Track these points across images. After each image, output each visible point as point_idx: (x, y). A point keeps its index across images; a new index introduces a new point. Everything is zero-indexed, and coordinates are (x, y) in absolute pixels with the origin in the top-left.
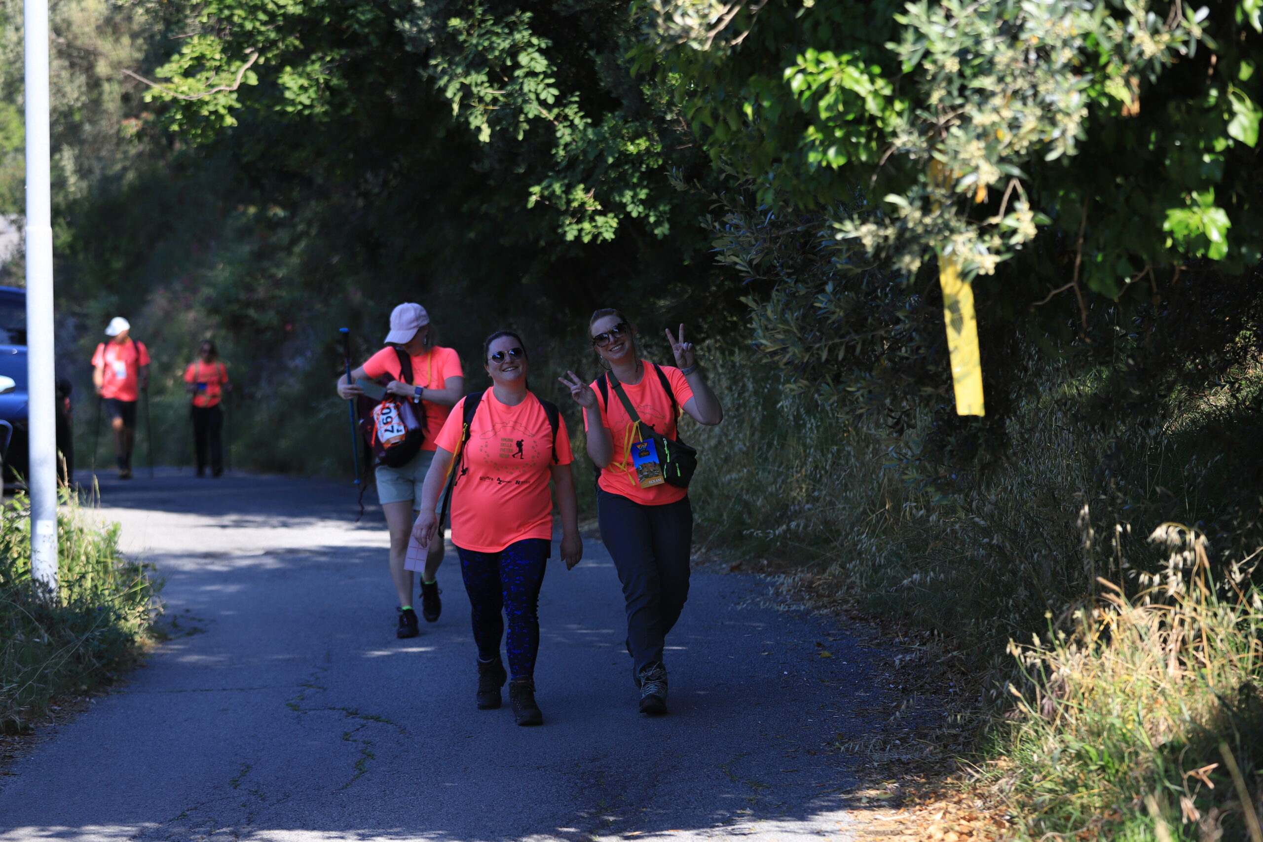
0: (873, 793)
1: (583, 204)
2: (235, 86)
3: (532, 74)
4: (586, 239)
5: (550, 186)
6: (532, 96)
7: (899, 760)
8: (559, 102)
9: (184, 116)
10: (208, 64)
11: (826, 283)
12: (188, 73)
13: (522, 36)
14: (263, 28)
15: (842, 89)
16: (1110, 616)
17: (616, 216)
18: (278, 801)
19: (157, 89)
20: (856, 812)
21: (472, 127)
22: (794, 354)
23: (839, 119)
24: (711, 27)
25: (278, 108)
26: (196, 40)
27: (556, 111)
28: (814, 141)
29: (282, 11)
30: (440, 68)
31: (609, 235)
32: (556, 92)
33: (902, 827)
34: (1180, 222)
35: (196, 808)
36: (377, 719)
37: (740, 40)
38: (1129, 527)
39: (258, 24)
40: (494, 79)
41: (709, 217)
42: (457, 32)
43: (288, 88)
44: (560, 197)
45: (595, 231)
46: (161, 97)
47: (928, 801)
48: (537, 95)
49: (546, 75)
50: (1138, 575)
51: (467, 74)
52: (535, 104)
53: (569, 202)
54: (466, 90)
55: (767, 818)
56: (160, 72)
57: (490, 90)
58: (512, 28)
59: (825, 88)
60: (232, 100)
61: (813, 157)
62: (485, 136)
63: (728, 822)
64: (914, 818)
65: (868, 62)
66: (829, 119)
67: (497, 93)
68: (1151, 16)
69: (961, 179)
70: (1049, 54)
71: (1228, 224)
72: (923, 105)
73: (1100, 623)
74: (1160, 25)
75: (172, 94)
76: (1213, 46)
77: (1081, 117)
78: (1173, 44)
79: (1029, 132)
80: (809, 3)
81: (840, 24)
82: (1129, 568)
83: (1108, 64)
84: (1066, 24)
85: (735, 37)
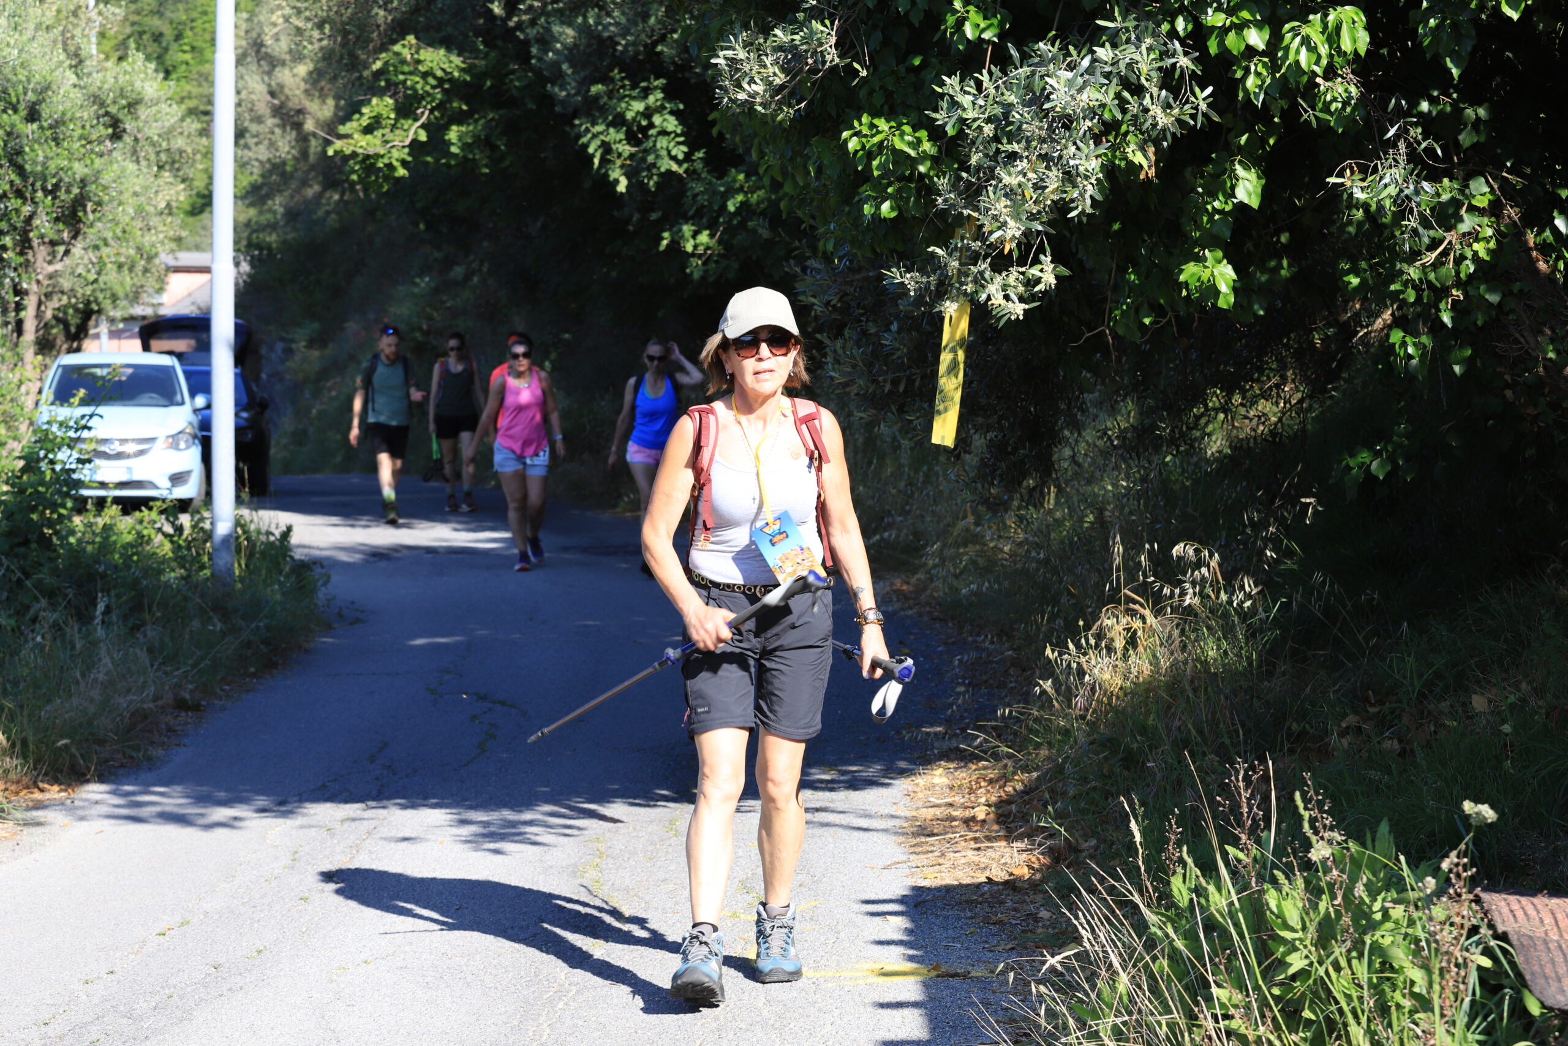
2: (407, 142)
3: (664, 133)
5: (677, 232)
6: (664, 153)
8: (688, 157)
9: (362, 167)
10: (384, 123)
11: (892, 323)
12: (368, 130)
13: (655, 98)
14: (433, 92)
15: (893, 150)
16: (1137, 624)
17: (738, 259)
18: (407, 776)
19: (338, 144)
21: (611, 179)
22: (860, 386)
23: (889, 177)
24: (775, 93)
26: (375, 101)
27: (685, 166)
28: (868, 196)
29: (447, 76)
30: (583, 128)
32: (685, 149)
34: (1193, 274)
35: (335, 780)
36: (503, 704)
37: (803, 105)
38: (1156, 546)
39: (428, 88)
40: (631, 138)
41: (792, 261)
42: (597, 97)
43: (453, 144)
46: (342, 151)
48: (669, 152)
50: (1161, 588)
51: (605, 132)
52: (666, 159)
53: (694, 246)
54: (606, 147)
56: (342, 129)
57: (627, 147)
58: (646, 93)
59: (878, 149)
60: (404, 154)
61: (867, 209)
62: (622, 187)
65: (915, 127)
66: (880, 177)
67: (634, 150)
68: (1164, 92)
69: (991, 233)
70: (1072, 122)
71: (1235, 277)
72: (965, 167)
73: (1129, 630)
74: (1171, 100)
75: (352, 148)
76: (1217, 119)
77: (1098, 179)
78: (1183, 117)
79: (1052, 192)
80: (864, 73)
81: (892, 92)
82: (1154, 582)
83: (1127, 133)
84: (1084, 96)
85: (798, 103)
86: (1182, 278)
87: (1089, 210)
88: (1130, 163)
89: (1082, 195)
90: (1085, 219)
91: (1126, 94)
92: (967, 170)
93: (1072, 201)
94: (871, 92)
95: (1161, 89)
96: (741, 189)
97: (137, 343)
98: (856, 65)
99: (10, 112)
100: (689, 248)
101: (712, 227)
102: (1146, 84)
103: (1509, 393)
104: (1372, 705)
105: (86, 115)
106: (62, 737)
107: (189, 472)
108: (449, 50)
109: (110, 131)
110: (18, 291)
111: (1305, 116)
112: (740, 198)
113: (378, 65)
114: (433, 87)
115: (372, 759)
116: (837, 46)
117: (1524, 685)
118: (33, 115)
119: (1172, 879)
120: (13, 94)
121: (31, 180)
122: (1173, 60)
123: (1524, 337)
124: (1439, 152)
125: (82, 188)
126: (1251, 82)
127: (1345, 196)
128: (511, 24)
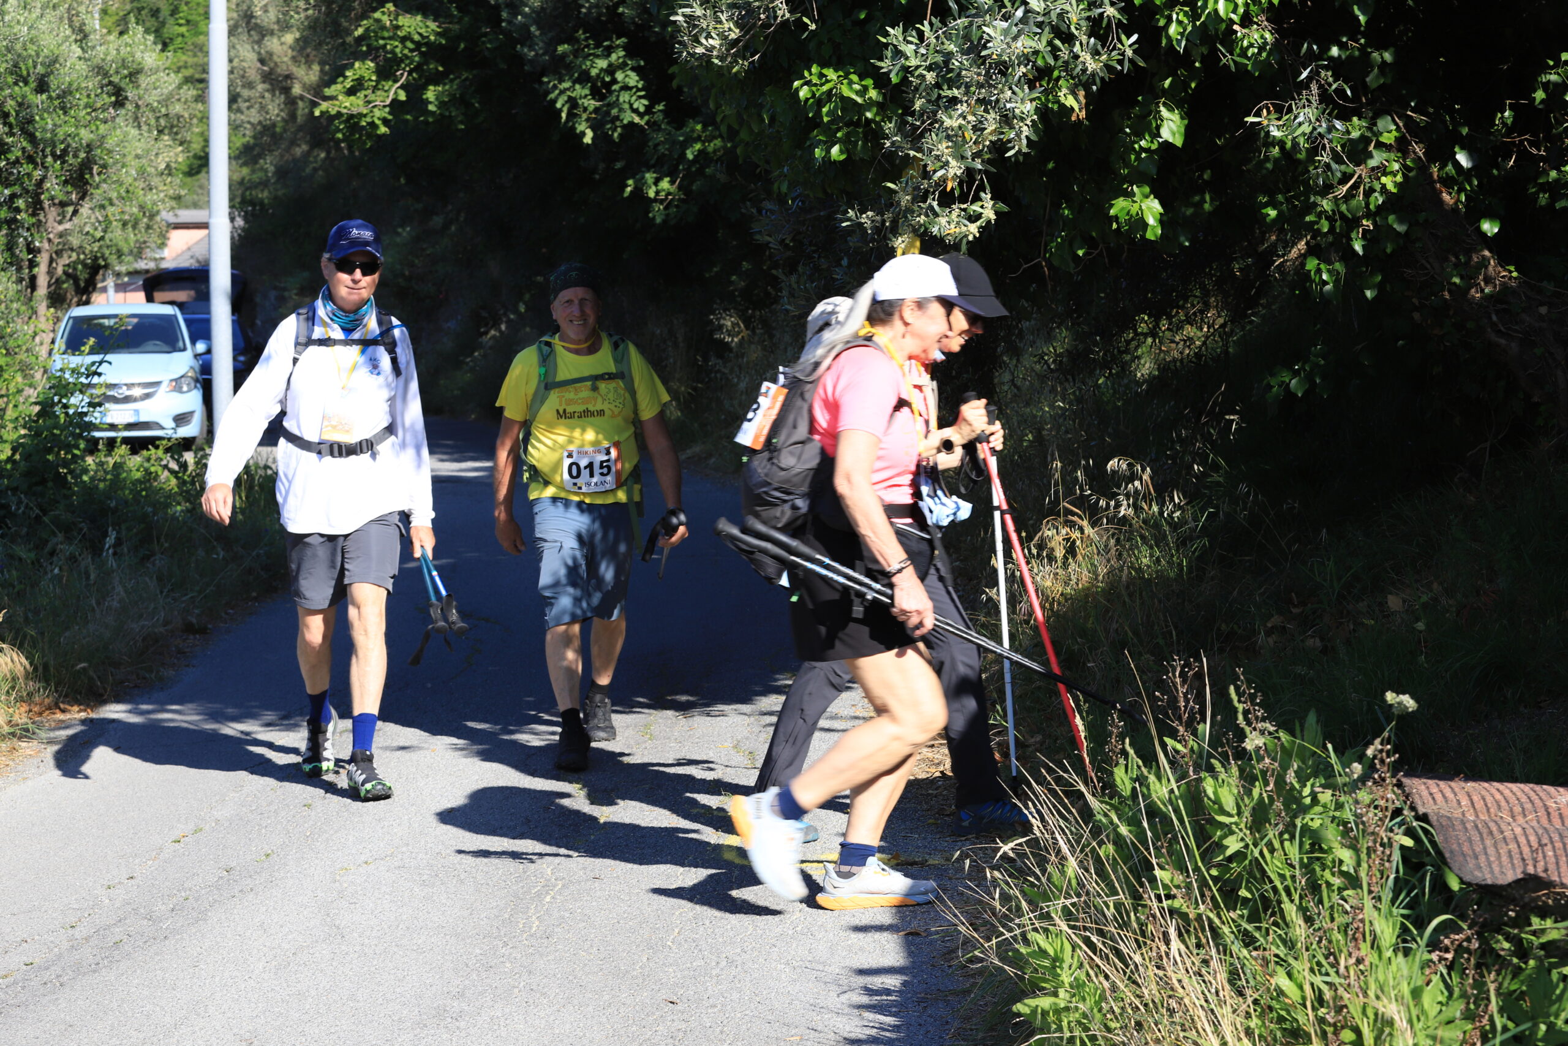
2: (388, 102)
3: (626, 88)
5: (641, 179)
6: (626, 106)
8: (649, 110)
9: (347, 126)
10: (366, 85)
12: (351, 92)
14: (410, 55)
15: (841, 97)
16: (1075, 535)
19: (324, 106)
21: (578, 131)
23: (838, 123)
24: (730, 47)
25: (421, 119)
26: (357, 65)
27: (646, 118)
28: (819, 140)
29: (425, 41)
30: (551, 85)
34: (1123, 208)
36: (487, 620)
37: (756, 58)
38: (1091, 462)
39: (406, 51)
42: (564, 55)
46: (328, 112)
50: (1098, 501)
51: (572, 89)
52: (629, 112)
54: (573, 103)
56: (328, 92)
57: (592, 102)
58: (608, 51)
59: (827, 96)
60: (385, 113)
61: (818, 153)
62: (588, 139)
65: (861, 76)
66: (830, 123)
67: (598, 104)
68: (1092, 40)
69: (935, 171)
70: (1007, 69)
71: (1162, 211)
72: (908, 111)
73: (1068, 540)
74: (1099, 47)
75: (336, 109)
76: (1142, 64)
77: (1033, 121)
78: (1110, 63)
79: (991, 134)
80: (813, 27)
81: (839, 44)
82: (1091, 495)
83: (1059, 78)
84: (1019, 44)
85: (753, 55)
86: (1112, 212)
87: (1025, 150)
88: (1062, 106)
89: (1018, 135)
90: (1021, 158)
91: (1057, 42)
92: (912, 114)
93: (1009, 141)
94: (821, 43)
95: (1090, 37)
96: (698, 139)
97: (141, 296)
98: (805, 20)
99: (21, 84)
100: (651, 194)
101: (673, 176)
102: (1076, 33)
103: (1416, 316)
104: (1295, 606)
105: (91, 85)
106: (81, 661)
107: (192, 413)
108: (425, 16)
109: (113, 99)
110: (31, 250)
111: (1224, 61)
112: (698, 146)
113: (360, 31)
116: (788, 3)
117: (1435, 586)
118: (42, 87)
119: (1116, 770)
120: (23, 68)
121: (42, 146)
122: (1101, 10)
123: (1428, 262)
124: (1349, 93)
125: (88, 153)
126: (1173, 30)
127: (1262, 134)
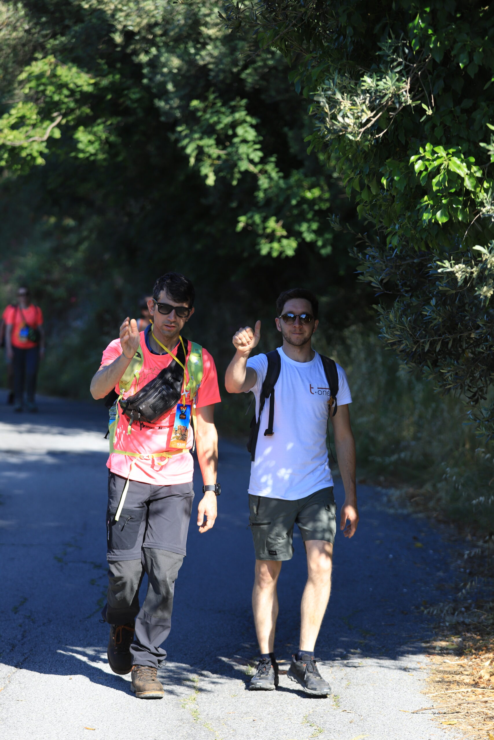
0: (444, 644)
1: (273, 231)
2: (45, 137)
3: (245, 141)
4: (275, 254)
5: (252, 217)
6: (244, 156)
7: (463, 622)
8: (263, 161)
9: (10, 155)
10: (28, 122)
11: (431, 299)
12: (14, 127)
13: (240, 114)
14: (66, 100)
15: (449, 171)
17: (296, 240)
18: (44, 624)
20: (431, 657)
21: (203, 174)
22: (407, 345)
23: (444, 192)
24: (362, 125)
25: (73, 154)
26: (20, 105)
27: (260, 167)
28: (428, 205)
29: (79, 89)
30: (184, 133)
31: (290, 252)
32: (260, 154)
33: (462, 669)
37: (381, 135)
39: (62, 97)
43: (81, 142)
44: (258, 225)
45: (281, 249)
47: (481, 653)
48: (248, 156)
49: (255, 143)
51: (201, 139)
52: (246, 162)
53: (265, 228)
54: (200, 150)
55: (371, 657)
57: (216, 150)
58: (234, 110)
59: (437, 170)
60: (43, 148)
61: (426, 216)
62: (211, 181)
63: (344, 657)
64: (470, 663)
65: (467, 155)
66: (438, 191)
67: (221, 153)
75: (2, 140)
80: (430, 112)
81: (449, 127)
85: (378, 133)
94: (434, 127)
98: (424, 106)
108: (80, 68)
113: (24, 76)
114: (67, 96)
115: (16, 610)
116: (410, 91)
128: (129, 51)
